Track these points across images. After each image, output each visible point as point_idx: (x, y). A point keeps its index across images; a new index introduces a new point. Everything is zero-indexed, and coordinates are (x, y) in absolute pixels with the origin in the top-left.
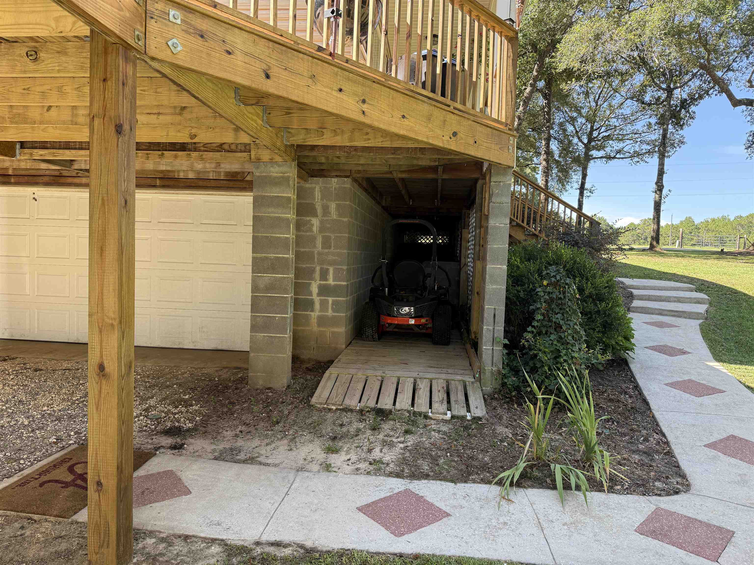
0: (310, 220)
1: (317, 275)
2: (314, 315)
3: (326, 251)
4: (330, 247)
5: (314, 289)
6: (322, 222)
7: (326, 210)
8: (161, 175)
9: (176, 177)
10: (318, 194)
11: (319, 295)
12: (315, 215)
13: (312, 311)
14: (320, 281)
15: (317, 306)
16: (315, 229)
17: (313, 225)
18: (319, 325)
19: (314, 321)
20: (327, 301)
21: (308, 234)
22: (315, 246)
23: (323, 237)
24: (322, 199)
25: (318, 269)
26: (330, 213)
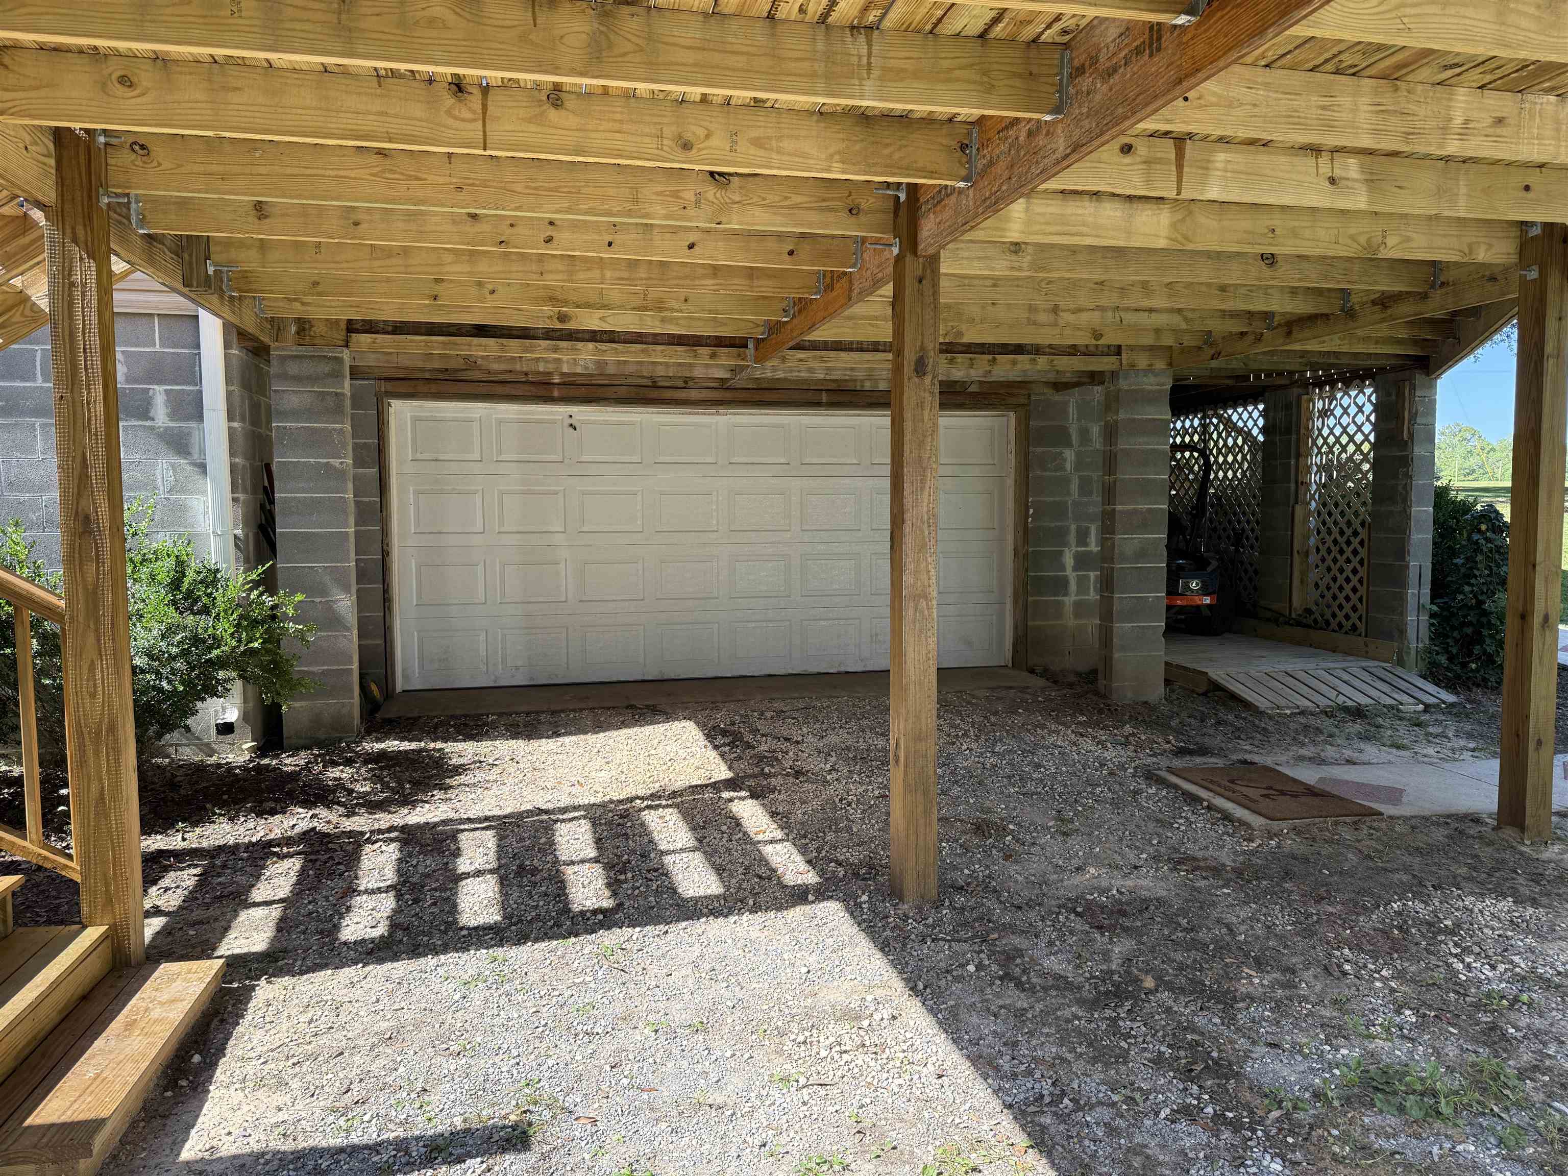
0: (1061, 453)
1: (1072, 537)
2: (1069, 600)
3: (1085, 499)
4: (1090, 494)
5: (1068, 560)
6: (1078, 455)
7: (1084, 434)
8: (833, 386)
9: (858, 388)
10: (1072, 410)
11: (1075, 569)
12: (1069, 445)
13: (1066, 595)
14: (1077, 546)
15: (1073, 586)
16: (1068, 466)
17: (1065, 460)
18: (1077, 615)
19: (1068, 609)
20: (1088, 577)
21: (1058, 474)
22: (1068, 493)
23: (1080, 478)
24: (1079, 420)
25: (1073, 527)
26: (1091, 440)
